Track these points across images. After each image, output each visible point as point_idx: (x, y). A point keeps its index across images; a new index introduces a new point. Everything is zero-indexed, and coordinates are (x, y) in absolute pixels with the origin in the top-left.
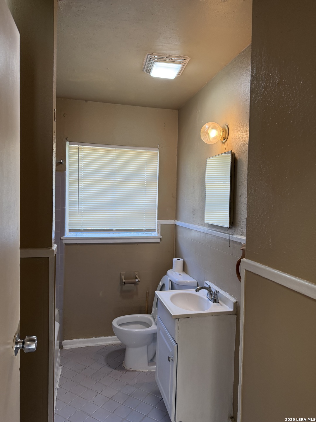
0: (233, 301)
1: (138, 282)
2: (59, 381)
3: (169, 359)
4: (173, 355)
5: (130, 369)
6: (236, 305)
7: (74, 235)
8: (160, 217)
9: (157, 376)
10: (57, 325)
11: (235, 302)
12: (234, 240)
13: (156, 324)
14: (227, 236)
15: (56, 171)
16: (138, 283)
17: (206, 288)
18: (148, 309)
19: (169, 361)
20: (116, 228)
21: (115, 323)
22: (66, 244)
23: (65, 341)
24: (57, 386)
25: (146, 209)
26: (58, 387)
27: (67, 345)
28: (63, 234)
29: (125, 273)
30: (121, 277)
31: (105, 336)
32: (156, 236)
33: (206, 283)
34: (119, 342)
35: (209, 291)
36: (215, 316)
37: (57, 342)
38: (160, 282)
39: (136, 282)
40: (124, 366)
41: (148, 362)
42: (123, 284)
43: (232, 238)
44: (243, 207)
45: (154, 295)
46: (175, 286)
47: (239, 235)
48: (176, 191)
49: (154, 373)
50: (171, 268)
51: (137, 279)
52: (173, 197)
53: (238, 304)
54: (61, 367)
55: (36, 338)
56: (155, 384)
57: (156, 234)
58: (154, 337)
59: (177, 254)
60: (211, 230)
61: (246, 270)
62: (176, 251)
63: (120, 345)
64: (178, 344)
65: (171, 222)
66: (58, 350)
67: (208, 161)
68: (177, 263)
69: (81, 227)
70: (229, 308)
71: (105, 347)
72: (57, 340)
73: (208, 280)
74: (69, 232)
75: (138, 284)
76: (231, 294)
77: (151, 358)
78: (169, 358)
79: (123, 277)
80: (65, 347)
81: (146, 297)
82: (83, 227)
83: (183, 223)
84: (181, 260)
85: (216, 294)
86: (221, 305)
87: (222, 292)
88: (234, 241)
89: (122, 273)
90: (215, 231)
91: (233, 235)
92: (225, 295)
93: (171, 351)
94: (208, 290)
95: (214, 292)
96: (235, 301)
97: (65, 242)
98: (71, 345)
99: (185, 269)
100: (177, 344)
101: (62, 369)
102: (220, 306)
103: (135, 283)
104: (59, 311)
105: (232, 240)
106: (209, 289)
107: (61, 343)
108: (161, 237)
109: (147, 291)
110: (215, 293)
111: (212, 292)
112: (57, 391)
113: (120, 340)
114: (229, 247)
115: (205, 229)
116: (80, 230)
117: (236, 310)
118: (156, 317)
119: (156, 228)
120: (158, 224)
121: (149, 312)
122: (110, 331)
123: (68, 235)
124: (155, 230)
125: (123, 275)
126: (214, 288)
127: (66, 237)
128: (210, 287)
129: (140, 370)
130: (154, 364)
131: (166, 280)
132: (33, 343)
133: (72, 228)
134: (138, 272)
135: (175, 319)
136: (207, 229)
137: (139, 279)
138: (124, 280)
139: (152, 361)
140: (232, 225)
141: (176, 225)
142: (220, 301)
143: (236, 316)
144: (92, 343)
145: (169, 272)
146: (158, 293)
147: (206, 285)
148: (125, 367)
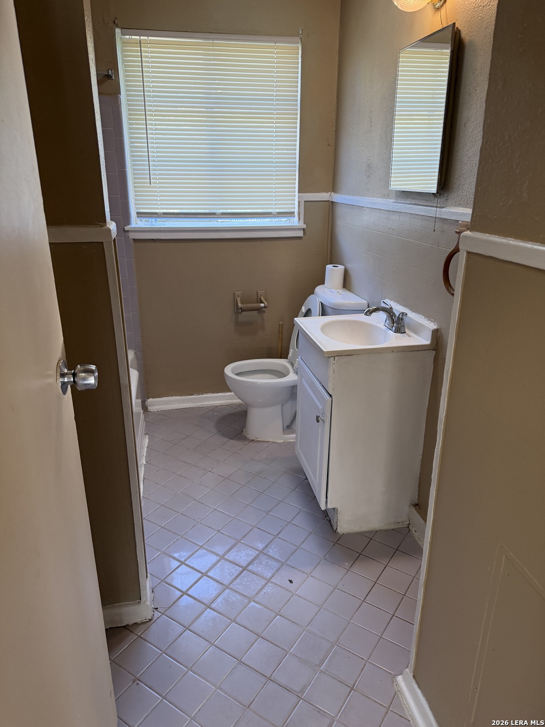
0: (432, 328)
1: (264, 307)
2: (145, 455)
3: (317, 419)
4: (324, 413)
5: (254, 439)
6: (437, 336)
7: (148, 225)
8: (303, 188)
9: (299, 446)
10: (134, 375)
11: (435, 330)
12: (444, 217)
13: (297, 373)
14: (431, 211)
15: (99, 93)
16: (264, 309)
17: (384, 310)
18: (281, 351)
19: (318, 421)
20: (222, 211)
21: (229, 370)
22: (134, 240)
23: (150, 400)
24: (142, 461)
25: (276, 171)
26: (145, 463)
27: (155, 405)
28: (127, 220)
29: (241, 292)
30: (235, 300)
31: (213, 392)
32: (294, 224)
33: (383, 302)
34: (238, 401)
35: (390, 314)
36: (397, 352)
37: (136, 402)
38: (303, 307)
39: (262, 307)
40: (246, 435)
41: (284, 429)
42: (239, 311)
43: (440, 215)
44: (467, 147)
45: (293, 325)
46: (329, 310)
47: (455, 206)
48: (334, 133)
49: (292, 445)
50: (323, 283)
51: (263, 303)
52: (329, 145)
53: (440, 332)
54: (147, 436)
55: (94, 368)
56: (295, 458)
57: (295, 222)
58: (292, 391)
59: (333, 258)
60: (401, 203)
61: (468, 253)
62: (331, 252)
63: (239, 405)
64: (333, 396)
65: (324, 196)
66: (140, 413)
67: (403, 57)
68: (334, 273)
69: (158, 209)
70: (424, 340)
71: (215, 409)
72: (137, 398)
73: (387, 298)
74: (137, 217)
75: (264, 312)
76: (428, 317)
77: (287, 423)
78: (317, 417)
79: (239, 299)
80: (150, 408)
81: (279, 332)
82: (162, 209)
83: (347, 197)
84: (341, 268)
85: (402, 319)
86: (409, 336)
87: (412, 316)
88: (444, 219)
89: (236, 292)
90: (409, 204)
91: (442, 207)
92: (417, 320)
93: (320, 407)
94: (387, 312)
95: (397, 315)
96: (435, 327)
97: (133, 236)
98: (161, 406)
99: (346, 283)
100: (331, 396)
101: (149, 439)
102: (407, 337)
103: (259, 310)
104: (135, 353)
105: (441, 218)
106: (389, 312)
107: (143, 402)
108: (304, 226)
109: (281, 323)
110: (400, 316)
111: (395, 315)
112: (143, 468)
113: (239, 398)
114: (434, 231)
115: (390, 203)
116: (156, 213)
117: (435, 343)
118: (297, 362)
119: (296, 210)
120: (299, 202)
121: (284, 355)
122: (222, 385)
123: (136, 223)
124: (293, 213)
125: (238, 296)
126: (398, 309)
127: (133, 226)
128: (391, 308)
129: (271, 440)
130: (293, 432)
131: (313, 302)
132: (91, 375)
133: (142, 211)
134: (264, 291)
135: (329, 357)
136: (394, 202)
137: (266, 303)
138: (240, 305)
139: (289, 427)
140: (442, 188)
141: (332, 202)
142: (407, 330)
143: (435, 353)
144: (193, 403)
145: (319, 289)
146: (299, 321)
147: (383, 305)
148: (248, 436)
